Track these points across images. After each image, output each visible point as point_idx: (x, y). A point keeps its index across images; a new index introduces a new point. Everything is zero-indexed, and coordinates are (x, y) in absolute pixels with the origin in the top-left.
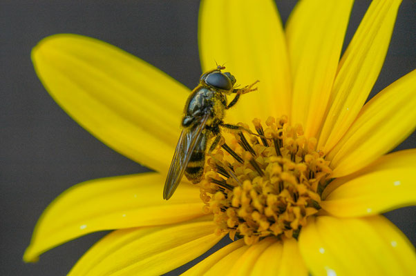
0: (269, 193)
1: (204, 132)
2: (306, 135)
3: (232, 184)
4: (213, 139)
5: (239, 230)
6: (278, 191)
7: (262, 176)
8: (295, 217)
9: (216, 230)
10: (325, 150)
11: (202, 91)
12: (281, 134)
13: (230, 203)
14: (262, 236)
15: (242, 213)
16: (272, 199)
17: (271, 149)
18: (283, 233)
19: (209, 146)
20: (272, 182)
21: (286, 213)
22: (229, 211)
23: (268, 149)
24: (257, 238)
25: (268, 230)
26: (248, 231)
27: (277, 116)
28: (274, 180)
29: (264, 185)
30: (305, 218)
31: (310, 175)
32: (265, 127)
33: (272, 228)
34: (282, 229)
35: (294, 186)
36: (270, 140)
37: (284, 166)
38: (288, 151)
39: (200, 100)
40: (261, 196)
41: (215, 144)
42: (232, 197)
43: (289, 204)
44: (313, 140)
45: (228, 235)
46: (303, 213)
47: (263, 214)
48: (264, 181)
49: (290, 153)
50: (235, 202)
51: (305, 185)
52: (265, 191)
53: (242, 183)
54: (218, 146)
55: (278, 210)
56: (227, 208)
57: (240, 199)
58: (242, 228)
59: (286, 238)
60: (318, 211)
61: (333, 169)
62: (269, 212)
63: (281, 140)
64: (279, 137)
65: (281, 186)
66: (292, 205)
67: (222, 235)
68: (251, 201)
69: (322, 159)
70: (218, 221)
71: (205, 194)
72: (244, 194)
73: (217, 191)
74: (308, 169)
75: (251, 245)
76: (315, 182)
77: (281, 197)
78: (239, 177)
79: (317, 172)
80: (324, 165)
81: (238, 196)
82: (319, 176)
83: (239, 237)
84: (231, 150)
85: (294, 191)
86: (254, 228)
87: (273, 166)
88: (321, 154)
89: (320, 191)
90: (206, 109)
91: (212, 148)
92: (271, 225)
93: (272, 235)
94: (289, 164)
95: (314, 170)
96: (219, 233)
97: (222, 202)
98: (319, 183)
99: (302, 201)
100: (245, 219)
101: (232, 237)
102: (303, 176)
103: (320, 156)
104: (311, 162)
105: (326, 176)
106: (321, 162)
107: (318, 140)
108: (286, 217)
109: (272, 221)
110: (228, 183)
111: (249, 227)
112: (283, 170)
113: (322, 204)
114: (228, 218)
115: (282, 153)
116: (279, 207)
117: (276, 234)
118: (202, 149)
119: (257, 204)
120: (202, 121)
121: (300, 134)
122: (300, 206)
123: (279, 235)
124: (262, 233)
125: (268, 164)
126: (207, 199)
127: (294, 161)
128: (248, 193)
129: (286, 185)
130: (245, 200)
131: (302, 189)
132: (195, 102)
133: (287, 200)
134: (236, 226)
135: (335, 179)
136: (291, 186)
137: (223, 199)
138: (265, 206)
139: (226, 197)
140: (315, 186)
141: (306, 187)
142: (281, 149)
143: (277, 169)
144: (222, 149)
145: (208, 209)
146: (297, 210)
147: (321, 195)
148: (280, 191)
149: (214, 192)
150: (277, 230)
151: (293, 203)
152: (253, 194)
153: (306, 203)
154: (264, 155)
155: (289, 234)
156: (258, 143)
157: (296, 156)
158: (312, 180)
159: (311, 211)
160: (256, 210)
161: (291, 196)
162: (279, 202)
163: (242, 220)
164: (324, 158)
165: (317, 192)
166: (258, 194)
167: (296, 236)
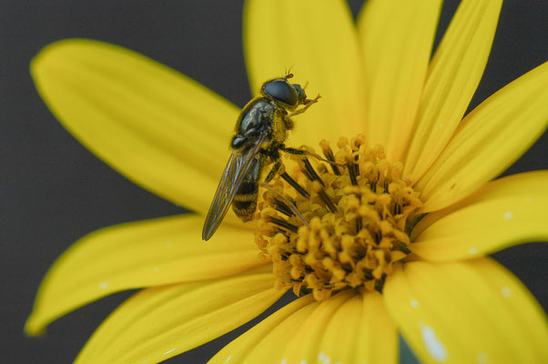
0: (343, 234)
1: (258, 157)
2: (389, 158)
3: (296, 224)
4: (271, 166)
5: (306, 282)
6: (355, 231)
7: (333, 212)
8: (377, 263)
9: (277, 283)
10: (414, 178)
11: (259, 105)
12: (357, 158)
13: (295, 248)
14: (336, 289)
15: (310, 260)
16: (348, 241)
17: (345, 178)
18: (363, 285)
19: (265, 175)
20: (347, 220)
21: (366, 259)
22: (293, 258)
23: (340, 178)
24: (330, 292)
25: (343, 281)
26: (317, 284)
27: (351, 136)
28: (350, 217)
29: (337, 224)
30: (390, 265)
31: (396, 209)
32: (336, 151)
33: (347, 279)
34: (362, 280)
35: (375, 223)
36: (343, 166)
37: (363, 198)
38: (367, 180)
39: (256, 116)
40: (333, 238)
41: (272, 173)
42: (296, 240)
43: (370, 248)
44: (398, 165)
45: (292, 289)
46: (388, 259)
47: (337, 260)
48: (337, 218)
49: (369, 182)
50: (300, 246)
51: (390, 222)
52: (338, 232)
53: (309, 222)
54: (277, 176)
55: (355, 254)
56: (289, 254)
57: (307, 242)
58: (310, 280)
59: (367, 291)
60: (406, 256)
61: (424, 202)
62: (344, 257)
63: (357, 166)
64: (354, 162)
65: (358, 224)
66: (374, 248)
67: (284, 291)
68: (321, 245)
69: (409, 189)
70: (278, 272)
71: (262, 238)
72: (312, 235)
73: (276, 233)
74: (392, 201)
75: (321, 302)
76: (402, 218)
77: (359, 238)
78: (304, 215)
79: (404, 205)
80: (413, 197)
81: (304, 238)
82: (407, 211)
83: (306, 291)
84: (293, 181)
85: (376, 230)
86: (326, 279)
87: (347, 200)
88: (408, 183)
89: (409, 231)
90: (262, 129)
91: (269, 179)
92: (347, 275)
93: (348, 288)
94: (369, 195)
95: (400, 203)
96: (280, 287)
97: (283, 247)
98: (407, 221)
99: (386, 243)
100: (313, 268)
101: (297, 291)
102: (386, 211)
103: (408, 185)
104: (397, 193)
105: (416, 211)
106: (409, 193)
107: (404, 165)
108: (366, 263)
109: (348, 269)
110: (290, 222)
111: (318, 278)
112: (360, 204)
113: (411, 248)
114: (291, 267)
115: (359, 183)
116: (356, 251)
117: (354, 285)
118: (255, 178)
119: (329, 247)
120: (257, 143)
121: (381, 158)
122: (384, 249)
123: (358, 287)
124: (336, 285)
125: (341, 197)
126: (264, 244)
127: (375, 191)
128: (318, 234)
129: (365, 223)
130: (313, 242)
131: (386, 227)
132: (250, 119)
133: (367, 241)
134: (302, 278)
135: (427, 214)
136: (371, 224)
137: (284, 243)
138: (340, 249)
139: (289, 241)
140: (403, 224)
141: (390, 225)
142: (358, 178)
143: (353, 201)
144: (282, 179)
145: (265, 257)
146: (380, 254)
147: (409, 236)
148: (358, 232)
149: (272, 234)
150: (355, 280)
151: (375, 245)
152: (324, 234)
153: (391, 246)
154: (335, 186)
155: (370, 285)
156: (327, 171)
157: (377, 185)
158: (398, 216)
159: (398, 255)
160: (327, 255)
161: (373, 237)
162: (356, 245)
163: (309, 270)
164: (413, 187)
165: (405, 232)
166: (330, 235)
167: (379, 288)
